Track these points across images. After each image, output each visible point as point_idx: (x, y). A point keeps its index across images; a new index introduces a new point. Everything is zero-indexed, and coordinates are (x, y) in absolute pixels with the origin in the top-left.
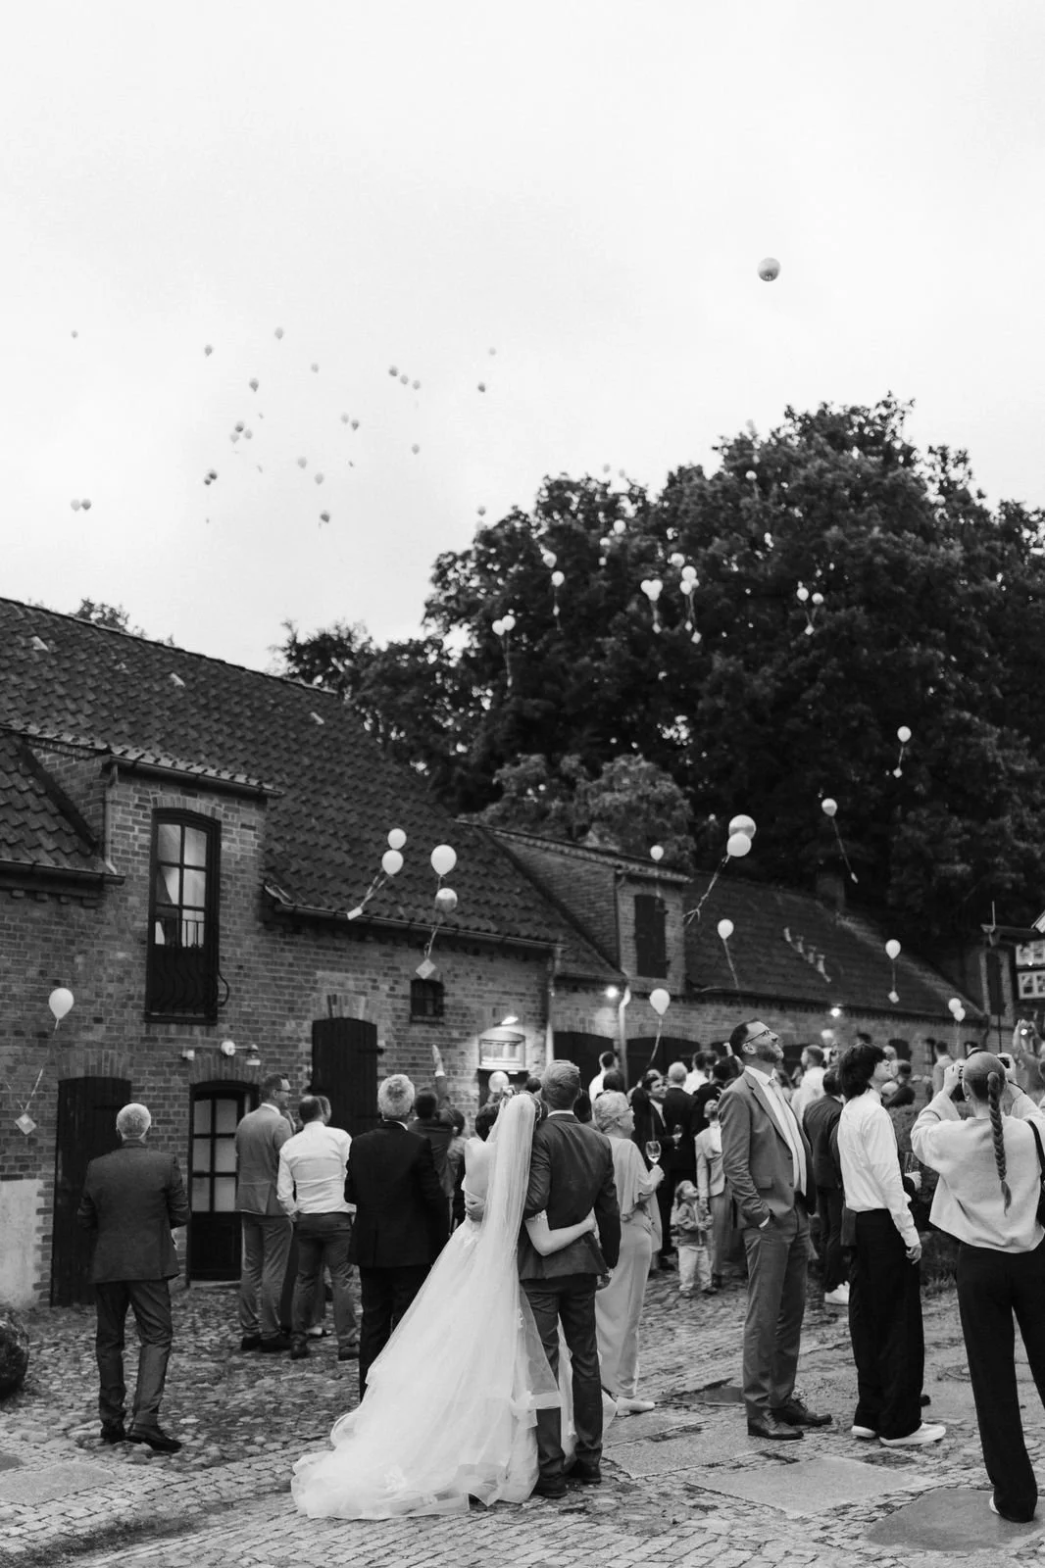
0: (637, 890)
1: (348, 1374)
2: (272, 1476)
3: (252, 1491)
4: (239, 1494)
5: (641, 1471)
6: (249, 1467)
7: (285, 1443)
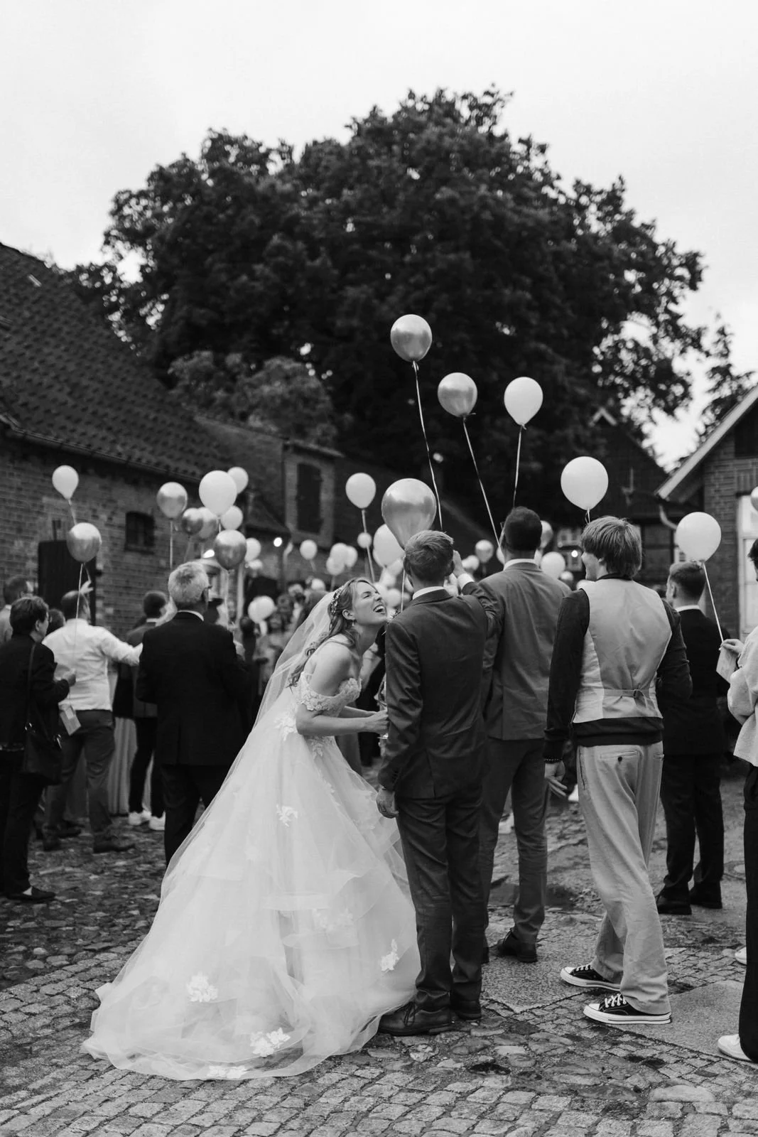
0: (300, 459)
1: (110, 869)
2: (68, 1003)
3: (48, 1026)
4: (34, 1030)
5: (525, 1002)
6: (37, 991)
7: (70, 955)
